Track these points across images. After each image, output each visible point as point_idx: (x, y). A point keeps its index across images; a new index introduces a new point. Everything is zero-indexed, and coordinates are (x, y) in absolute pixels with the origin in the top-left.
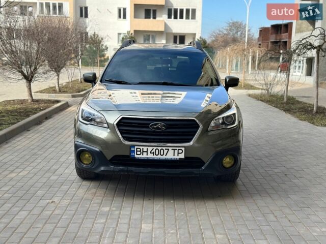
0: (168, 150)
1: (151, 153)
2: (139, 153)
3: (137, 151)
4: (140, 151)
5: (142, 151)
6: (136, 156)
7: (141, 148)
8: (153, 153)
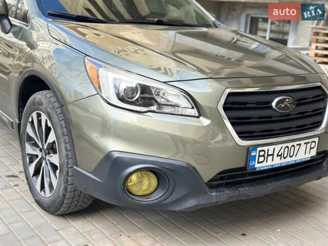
0: (300, 145)
1: (278, 156)
2: (261, 159)
3: (260, 156)
4: (263, 156)
5: (266, 155)
6: (257, 166)
7: (265, 148)
8: (281, 155)
